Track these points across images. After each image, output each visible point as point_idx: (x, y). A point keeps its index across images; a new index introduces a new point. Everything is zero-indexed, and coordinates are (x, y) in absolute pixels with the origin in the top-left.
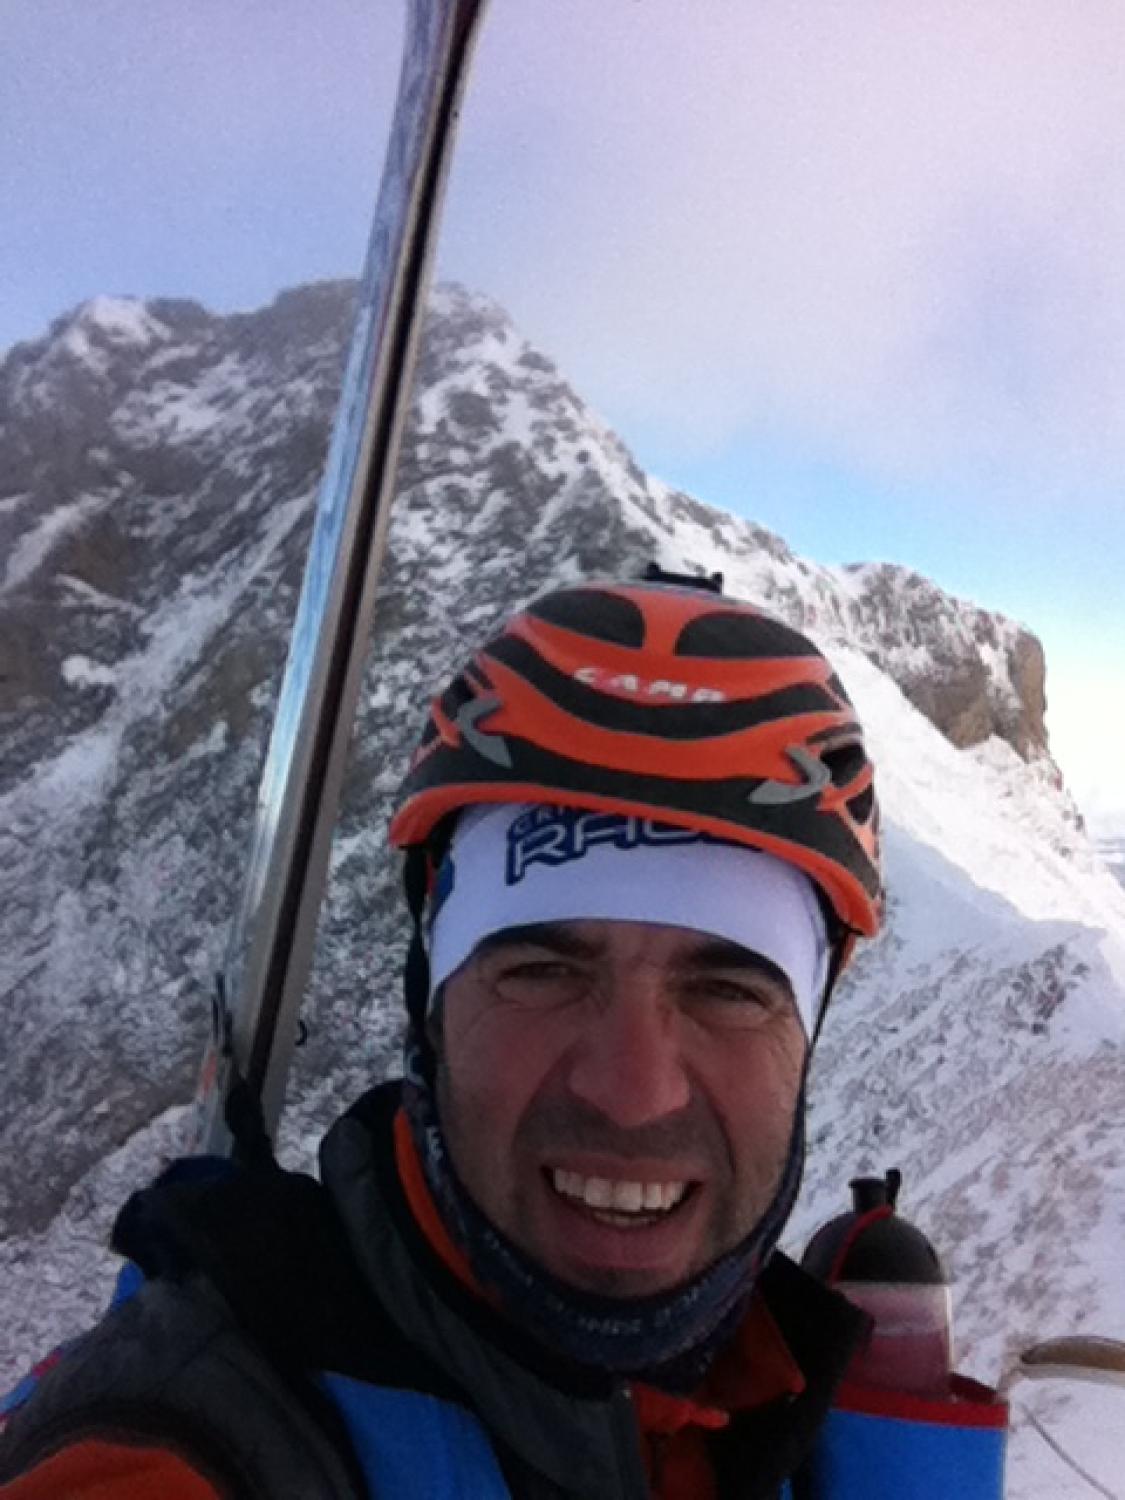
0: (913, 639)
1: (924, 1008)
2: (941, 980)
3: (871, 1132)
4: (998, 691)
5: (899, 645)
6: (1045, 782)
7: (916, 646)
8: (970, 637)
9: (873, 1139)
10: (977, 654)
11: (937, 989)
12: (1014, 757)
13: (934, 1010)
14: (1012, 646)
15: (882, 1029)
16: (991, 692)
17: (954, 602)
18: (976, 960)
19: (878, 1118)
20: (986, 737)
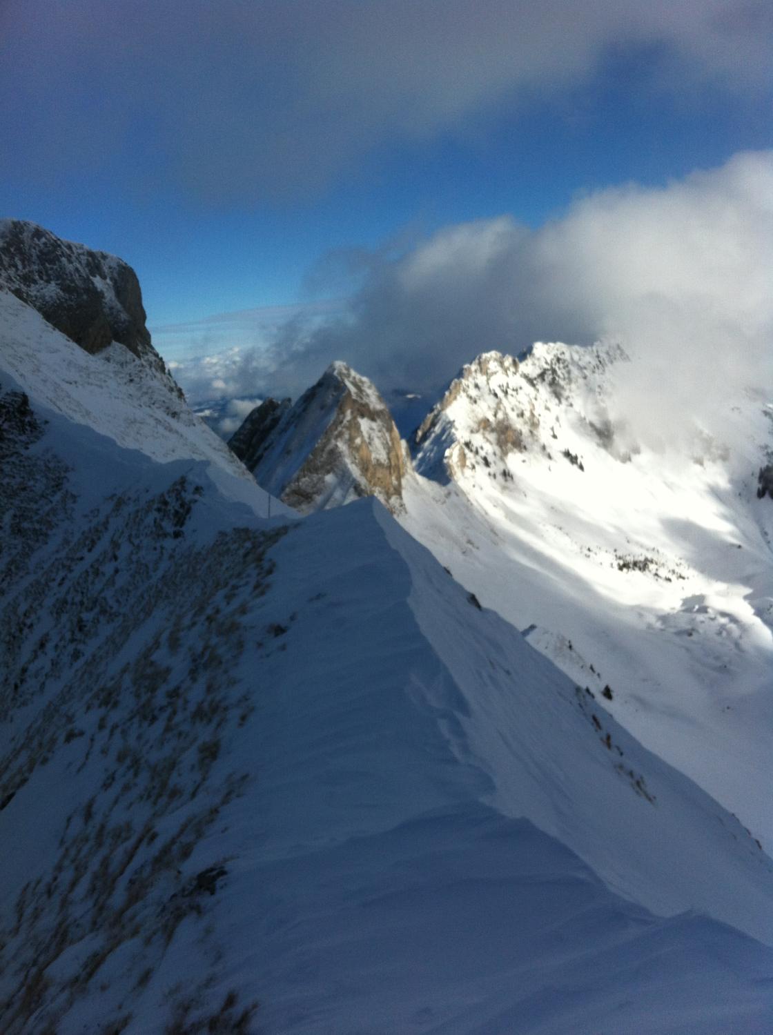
0: (45, 278)
1: (99, 539)
2: (107, 517)
3: (77, 632)
4: (111, 308)
5: (35, 282)
6: (153, 369)
7: (48, 281)
8: (84, 272)
9: (78, 635)
10: (93, 283)
11: (106, 524)
12: (130, 355)
13: (106, 538)
14: (116, 275)
15: (72, 560)
16: (106, 310)
17: (69, 247)
18: (129, 499)
19: (80, 621)
20: (109, 344)
